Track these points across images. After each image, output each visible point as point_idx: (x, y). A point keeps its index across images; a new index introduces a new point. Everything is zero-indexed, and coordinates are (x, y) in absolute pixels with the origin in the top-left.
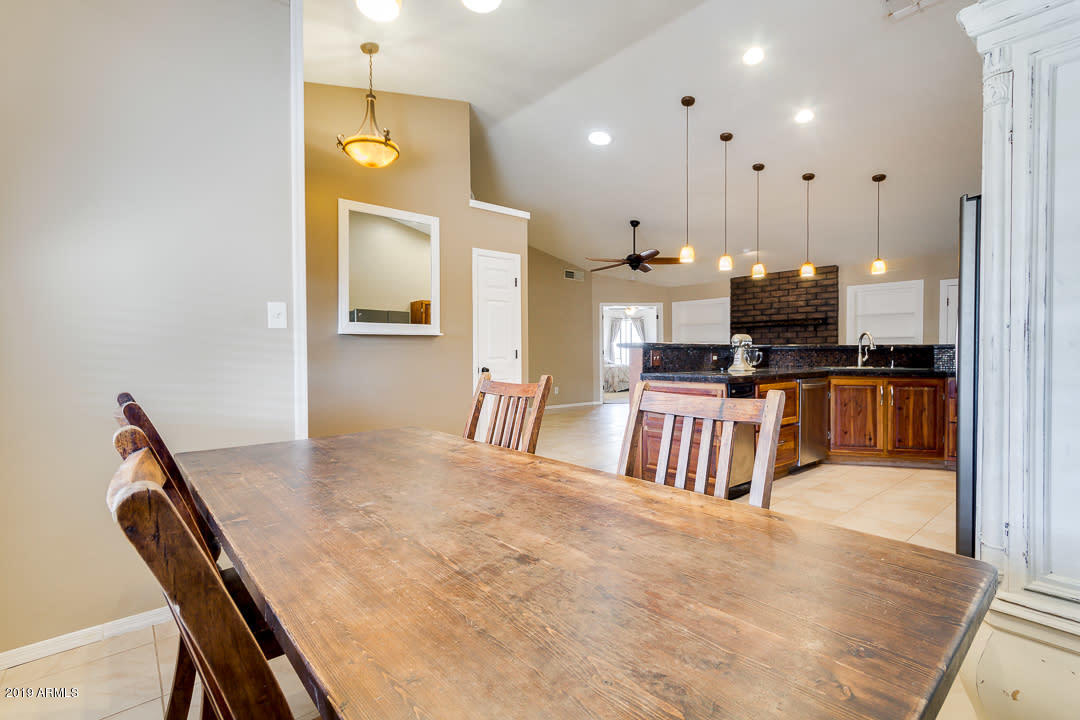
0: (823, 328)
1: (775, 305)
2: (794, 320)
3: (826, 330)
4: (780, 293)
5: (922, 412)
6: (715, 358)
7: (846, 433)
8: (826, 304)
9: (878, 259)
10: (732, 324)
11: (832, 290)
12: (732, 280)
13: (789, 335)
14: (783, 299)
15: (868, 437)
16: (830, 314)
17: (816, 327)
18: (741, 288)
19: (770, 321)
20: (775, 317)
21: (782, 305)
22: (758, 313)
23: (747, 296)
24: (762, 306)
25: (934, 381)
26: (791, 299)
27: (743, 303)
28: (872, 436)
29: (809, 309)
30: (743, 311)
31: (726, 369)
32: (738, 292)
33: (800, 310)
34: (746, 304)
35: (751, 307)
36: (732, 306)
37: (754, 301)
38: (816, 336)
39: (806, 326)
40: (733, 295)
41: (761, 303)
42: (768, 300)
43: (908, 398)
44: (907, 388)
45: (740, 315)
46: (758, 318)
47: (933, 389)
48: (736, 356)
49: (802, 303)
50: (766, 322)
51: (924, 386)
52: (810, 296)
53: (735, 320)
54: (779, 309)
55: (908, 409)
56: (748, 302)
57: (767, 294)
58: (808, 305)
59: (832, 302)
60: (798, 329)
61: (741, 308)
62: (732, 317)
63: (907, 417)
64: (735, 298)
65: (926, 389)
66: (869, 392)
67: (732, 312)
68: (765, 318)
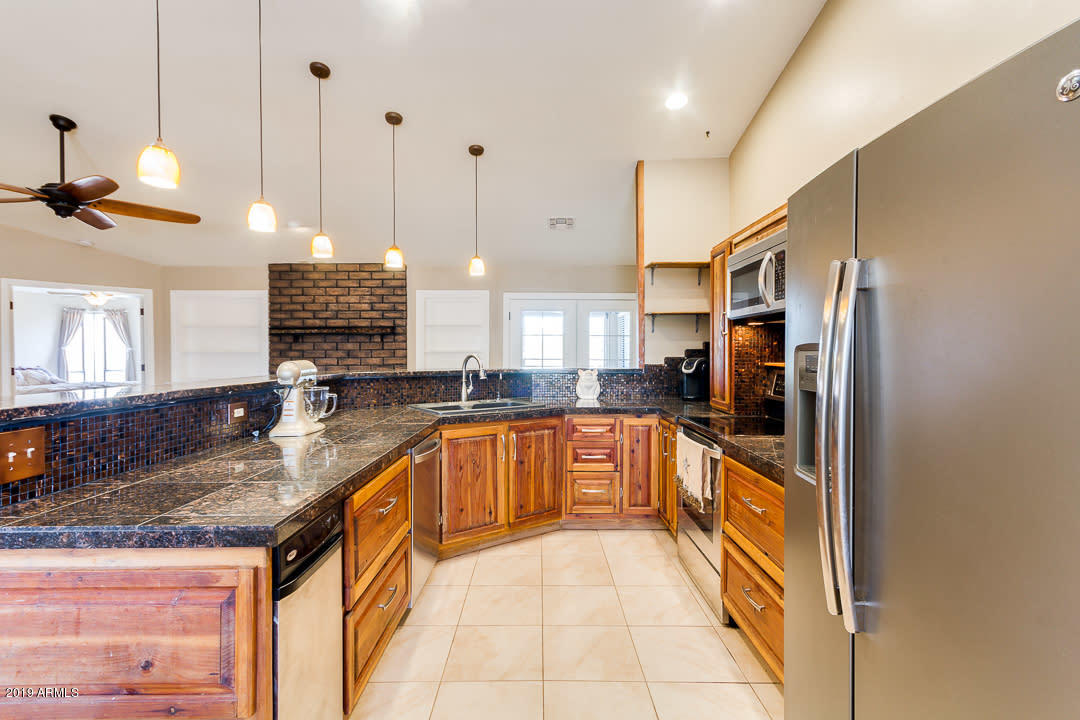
0: (390, 339)
1: (333, 307)
2: (356, 327)
3: (395, 341)
4: (338, 291)
5: (542, 463)
6: (239, 412)
7: (462, 510)
8: (395, 310)
9: (477, 256)
10: (272, 328)
11: (399, 293)
12: (271, 266)
13: (350, 346)
14: (342, 299)
15: (488, 511)
16: (398, 322)
17: (383, 336)
18: (285, 279)
19: (326, 327)
20: (332, 323)
21: (340, 307)
22: (310, 315)
23: (294, 291)
24: (315, 307)
25: (554, 422)
26: (353, 299)
27: (287, 300)
28: (493, 510)
29: (374, 314)
30: (286, 311)
31: (264, 433)
32: (280, 284)
33: (364, 315)
34: (292, 303)
35: (299, 307)
36: (272, 303)
37: (303, 299)
38: (383, 349)
39: (371, 336)
40: (272, 288)
41: (314, 302)
42: (322, 299)
43: (529, 447)
44: (528, 433)
45: (283, 316)
46: (310, 322)
47: (552, 432)
48: (285, 405)
49: (366, 306)
50: (319, 328)
51: (544, 429)
52: (374, 299)
53: (277, 323)
54: (337, 311)
55: (529, 461)
56: (295, 299)
57: (321, 292)
58: (372, 310)
59: (401, 308)
60: (362, 338)
61: (287, 307)
62: (272, 319)
63: (529, 473)
64: (275, 292)
65: (546, 432)
66: (488, 443)
67: (272, 311)
68: (318, 322)
